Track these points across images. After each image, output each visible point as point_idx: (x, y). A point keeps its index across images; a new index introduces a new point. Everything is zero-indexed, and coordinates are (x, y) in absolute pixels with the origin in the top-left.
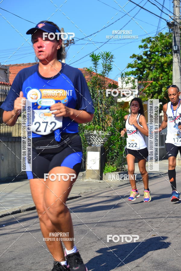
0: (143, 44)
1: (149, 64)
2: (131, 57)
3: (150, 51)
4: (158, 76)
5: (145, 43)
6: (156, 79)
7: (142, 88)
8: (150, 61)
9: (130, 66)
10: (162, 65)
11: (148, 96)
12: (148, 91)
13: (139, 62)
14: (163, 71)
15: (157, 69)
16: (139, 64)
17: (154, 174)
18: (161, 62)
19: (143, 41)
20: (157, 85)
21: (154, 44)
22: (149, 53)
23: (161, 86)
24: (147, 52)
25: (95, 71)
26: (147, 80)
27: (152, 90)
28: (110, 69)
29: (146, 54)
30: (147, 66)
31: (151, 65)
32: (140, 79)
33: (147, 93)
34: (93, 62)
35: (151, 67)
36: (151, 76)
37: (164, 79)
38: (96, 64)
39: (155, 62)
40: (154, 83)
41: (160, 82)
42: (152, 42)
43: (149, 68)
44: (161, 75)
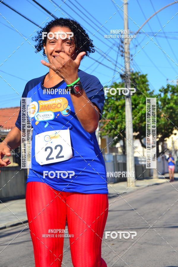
1: (107, 107)
3: (107, 96)
4: (114, 116)
6: (113, 119)
8: (108, 104)
10: (117, 107)
11: (106, 132)
12: (106, 128)
14: (118, 112)
15: (113, 110)
17: (112, 194)
18: (116, 105)
20: (114, 123)
23: (117, 124)
27: (110, 127)
30: (105, 108)
31: (109, 107)
33: (105, 129)
35: (108, 109)
36: (108, 116)
37: (119, 118)
39: (111, 104)
40: (111, 121)
41: (116, 121)
43: (107, 110)
44: (117, 115)
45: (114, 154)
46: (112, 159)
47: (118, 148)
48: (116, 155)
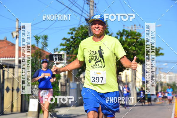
0: (70, 32)
1: (74, 45)
2: (62, 39)
5: (71, 31)
7: (69, 59)
8: (75, 43)
9: (61, 45)
13: (68, 42)
16: (67, 44)
19: (71, 30)
21: (77, 32)
22: (74, 37)
24: (73, 37)
25: (37, 46)
26: (72, 54)
28: (47, 46)
29: (72, 38)
31: (75, 45)
32: (68, 53)
34: (36, 41)
35: (75, 46)
36: (75, 52)
38: (38, 42)
39: (78, 43)
42: (76, 30)
45: (78, 83)
46: (76, 87)
47: (81, 78)
48: (79, 84)
